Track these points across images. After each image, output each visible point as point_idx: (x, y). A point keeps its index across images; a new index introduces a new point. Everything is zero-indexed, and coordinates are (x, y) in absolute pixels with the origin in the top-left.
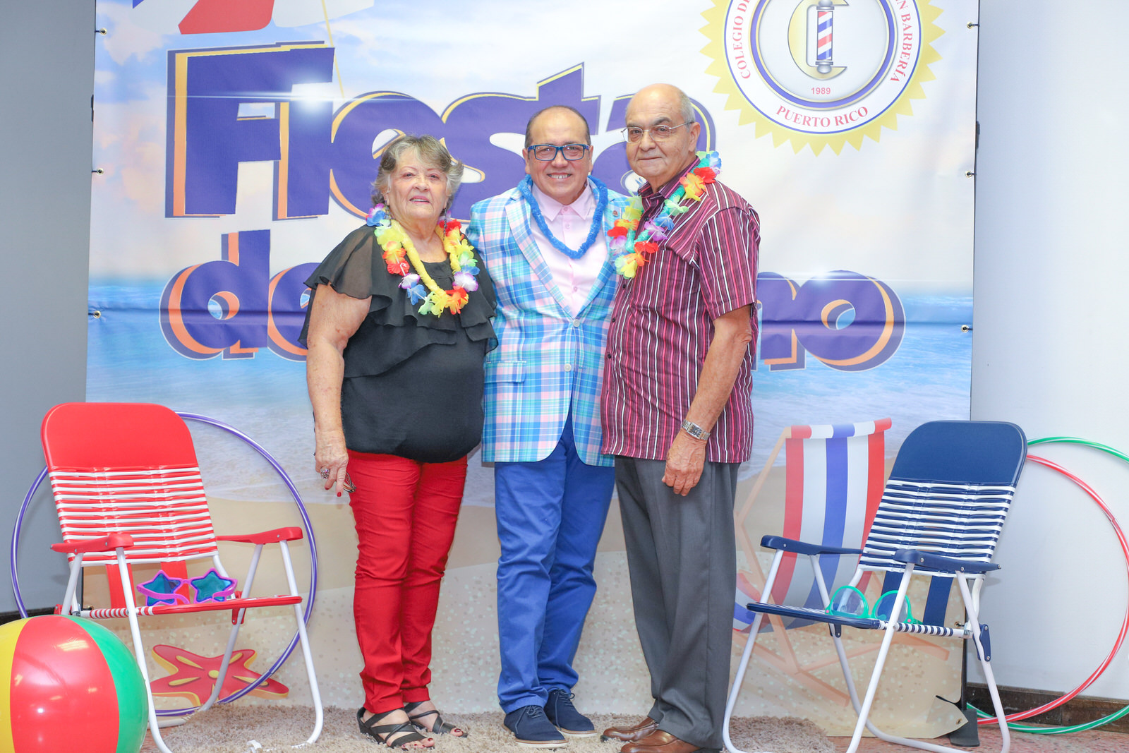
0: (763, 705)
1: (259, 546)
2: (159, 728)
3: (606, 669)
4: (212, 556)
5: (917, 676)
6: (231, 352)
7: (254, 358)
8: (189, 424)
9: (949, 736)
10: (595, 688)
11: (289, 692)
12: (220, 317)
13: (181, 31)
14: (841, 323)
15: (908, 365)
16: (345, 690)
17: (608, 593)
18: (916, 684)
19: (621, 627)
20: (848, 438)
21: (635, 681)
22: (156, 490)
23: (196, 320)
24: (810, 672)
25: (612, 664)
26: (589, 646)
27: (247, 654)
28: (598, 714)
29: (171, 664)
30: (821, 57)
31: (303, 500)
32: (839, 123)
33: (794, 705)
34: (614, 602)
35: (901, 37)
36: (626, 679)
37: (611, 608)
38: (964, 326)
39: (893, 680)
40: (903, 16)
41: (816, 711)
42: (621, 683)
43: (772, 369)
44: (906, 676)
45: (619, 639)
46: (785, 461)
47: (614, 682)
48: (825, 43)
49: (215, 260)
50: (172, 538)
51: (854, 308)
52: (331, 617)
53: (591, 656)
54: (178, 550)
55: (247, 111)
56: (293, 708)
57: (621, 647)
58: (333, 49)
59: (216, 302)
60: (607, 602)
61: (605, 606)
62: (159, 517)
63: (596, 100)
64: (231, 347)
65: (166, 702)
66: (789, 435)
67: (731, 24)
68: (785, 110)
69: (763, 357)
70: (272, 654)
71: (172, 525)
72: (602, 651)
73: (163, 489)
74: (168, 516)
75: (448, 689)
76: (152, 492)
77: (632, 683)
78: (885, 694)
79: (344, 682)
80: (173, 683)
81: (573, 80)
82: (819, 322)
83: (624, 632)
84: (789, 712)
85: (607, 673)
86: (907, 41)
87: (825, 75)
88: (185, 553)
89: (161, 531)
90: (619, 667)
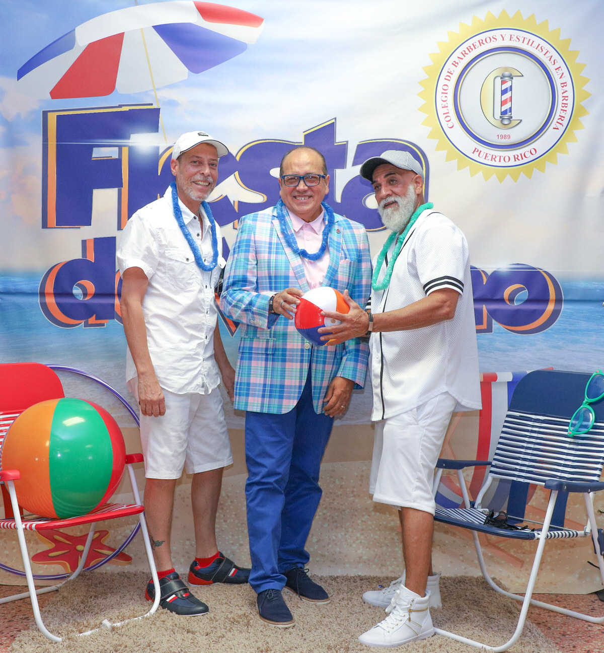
0: (463, 567)
2: (37, 595)
3: (354, 542)
5: (572, 547)
6: (89, 323)
7: (105, 326)
8: (59, 375)
9: (596, 593)
10: (346, 556)
11: (133, 561)
12: (81, 298)
13: (51, 97)
14: (518, 300)
15: (565, 330)
17: (355, 490)
18: (570, 552)
19: (364, 513)
21: (374, 551)
23: (65, 300)
24: (496, 544)
25: (357, 539)
26: (341, 527)
28: (349, 576)
29: (51, 542)
30: (504, 113)
32: (516, 159)
34: (359, 496)
35: (561, 99)
36: (368, 549)
37: (357, 500)
39: (554, 550)
40: (561, 84)
41: (500, 571)
42: (364, 552)
44: (563, 547)
45: (362, 521)
47: (359, 552)
48: (507, 103)
49: (77, 258)
51: (527, 290)
53: (343, 533)
55: (99, 153)
56: (135, 575)
57: (364, 527)
58: (160, 109)
59: (78, 287)
60: (354, 496)
61: (352, 498)
63: (345, 144)
64: (89, 320)
65: (47, 568)
67: (440, 90)
68: (478, 150)
70: (121, 534)
72: (350, 530)
75: (243, 557)
77: (372, 552)
78: (549, 559)
80: (51, 554)
81: (329, 130)
82: (502, 300)
83: (366, 517)
85: (354, 545)
86: (565, 102)
87: (507, 126)
90: (363, 541)
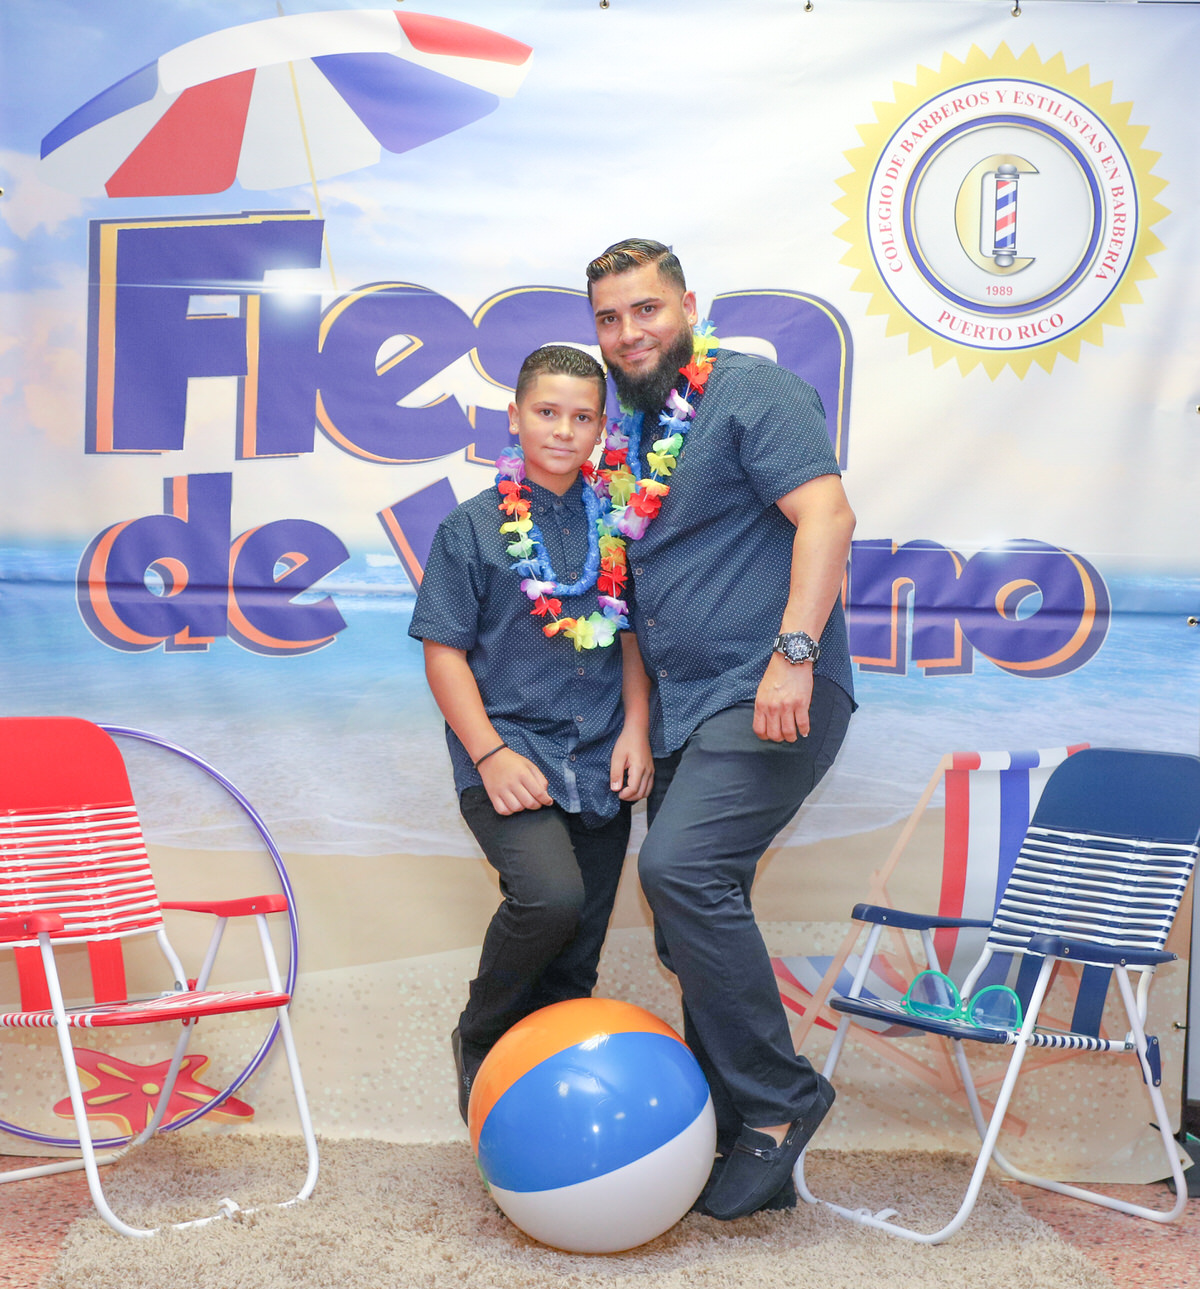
1: (222, 919)
4: (156, 932)
5: (1121, 1095)
6: (176, 643)
8: (117, 740)
11: (256, 1115)
12: (161, 593)
13: (108, 193)
16: (332, 1112)
20: (1030, 770)
22: (79, 840)
23: (128, 597)
27: (196, 1062)
29: (93, 1077)
30: (1000, 244)
31: (279, 849)
32: (1024, 335)
33: (951, 1134)
35: (1111, 218)
38: (1190, 618)
39: (1086, 1101)
40: (1113, 190)
43: (926, 674)
44: (1104, 1095)
46: (944, 801)
48: (1006, 225)
49: (154, 514)
50: (101, 907)
51: (1040, 592)
52: (313, 1010)
54: (110, 923)
55: (200, 307)
56: (262, 1139)
58: (323, 221)
59: (155, 572)
62: (83, 877)
64: (176, 636)
66: (950, 766)
67: (876, 197)
68: (949, 316)
69: (916, 656)
70: (232, 1062)
71: (99, 890)
73: (87, 839)
74: (95, 876)
76: (73, 842)
79: (332, 1100)
80: (93, 1101)
82: (991, 611)
84: (945, 1145)
86: (1119, 224)
87: (1006, 269)
88: (119, 928)
89: (86, 898)
